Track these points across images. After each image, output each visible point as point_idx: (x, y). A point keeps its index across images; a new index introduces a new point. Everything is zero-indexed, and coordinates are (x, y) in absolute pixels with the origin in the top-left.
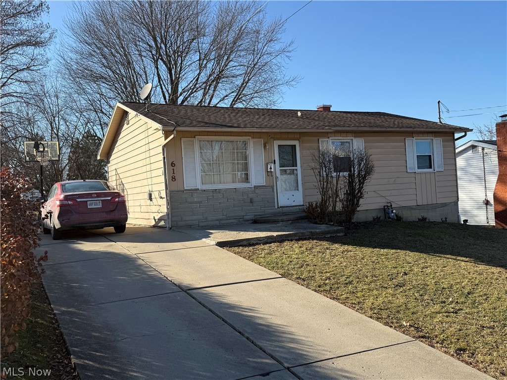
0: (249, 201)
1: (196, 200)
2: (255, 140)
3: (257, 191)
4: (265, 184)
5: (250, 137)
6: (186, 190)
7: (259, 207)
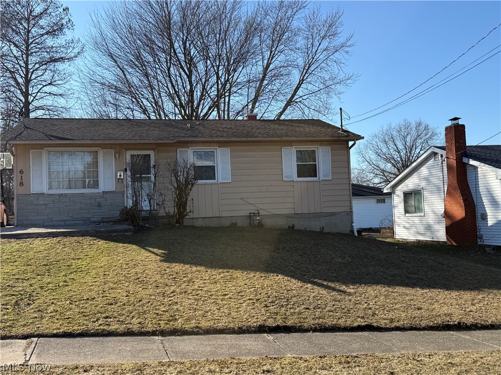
0: (97, 204)
1: (41, 203)
2: (105, 150)
3: (105, 196)
4: (114, 190)
5: (100, 148)
6: (33, 194)
7: (108, 210)
